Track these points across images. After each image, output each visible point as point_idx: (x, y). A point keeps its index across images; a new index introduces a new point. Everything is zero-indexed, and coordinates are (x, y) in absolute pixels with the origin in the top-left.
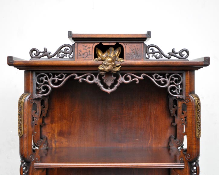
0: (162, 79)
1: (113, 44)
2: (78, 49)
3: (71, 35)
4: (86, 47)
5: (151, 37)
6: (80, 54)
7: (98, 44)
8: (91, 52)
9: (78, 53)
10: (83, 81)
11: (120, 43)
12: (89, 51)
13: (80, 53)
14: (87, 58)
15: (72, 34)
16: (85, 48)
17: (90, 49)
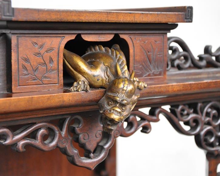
0: (192, 116)
1: (108, 38)
2: (20, 56)
3: (11, 11)
4: (41, 47)
5: (191, 22)
6: (27, 70)
7: (73, 37)
8: (55, 62)
9: (21, 67)
10: (26, 146)
11: (122, 36)
12: (51, 60)
13: (25, 68)
14: (46, 80)
15: (13, 9)
16: (38, 51)
17: (53, 54)
